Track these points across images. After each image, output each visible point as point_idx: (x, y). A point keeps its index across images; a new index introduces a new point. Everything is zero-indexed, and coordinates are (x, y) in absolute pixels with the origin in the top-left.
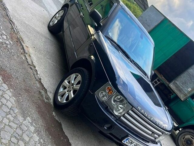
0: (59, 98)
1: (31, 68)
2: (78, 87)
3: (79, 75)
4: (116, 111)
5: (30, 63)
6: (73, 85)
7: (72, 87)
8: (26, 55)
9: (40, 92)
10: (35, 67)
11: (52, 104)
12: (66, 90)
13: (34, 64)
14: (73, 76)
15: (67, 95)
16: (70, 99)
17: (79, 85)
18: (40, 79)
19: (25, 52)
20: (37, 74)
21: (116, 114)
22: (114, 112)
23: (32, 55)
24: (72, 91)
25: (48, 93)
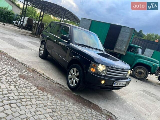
3: (75, 68)
5: (47, 78)
6: (74, 75)
7: (74, 76)
8: (42, 75)
10: (50, 78)
14: (72, 71)
15: (75, 81)
17: (78, 73)
18: (56, 82)
20: (53, 80)
24: (76, 78)
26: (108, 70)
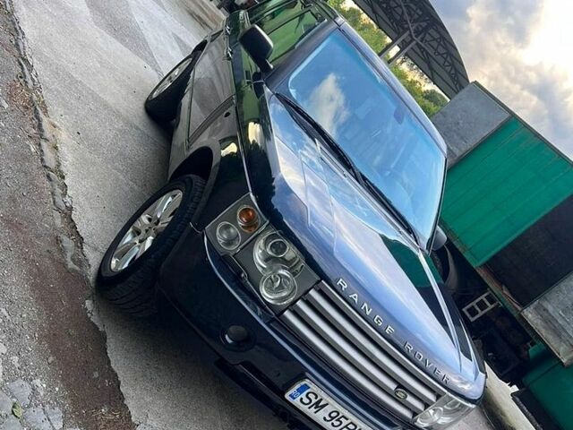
0: (114, 262)
1: (48, 176)
2: (166, 224)
3: (180, 193)
6: (157, 221)
8: (43, 143)
9: (58, 240)
10: (63, 177)
11: (91, 279)
12: (137, 239)
13: (63, 168)
14: (166, 200)
17: (171, 218)
18: (71, 209)
19: (41, 135)
20: (65, 194)
22: (263, 291)
23: (63, 149)
24: (150, 238)
25: (87, 250)
26: (312, 293)
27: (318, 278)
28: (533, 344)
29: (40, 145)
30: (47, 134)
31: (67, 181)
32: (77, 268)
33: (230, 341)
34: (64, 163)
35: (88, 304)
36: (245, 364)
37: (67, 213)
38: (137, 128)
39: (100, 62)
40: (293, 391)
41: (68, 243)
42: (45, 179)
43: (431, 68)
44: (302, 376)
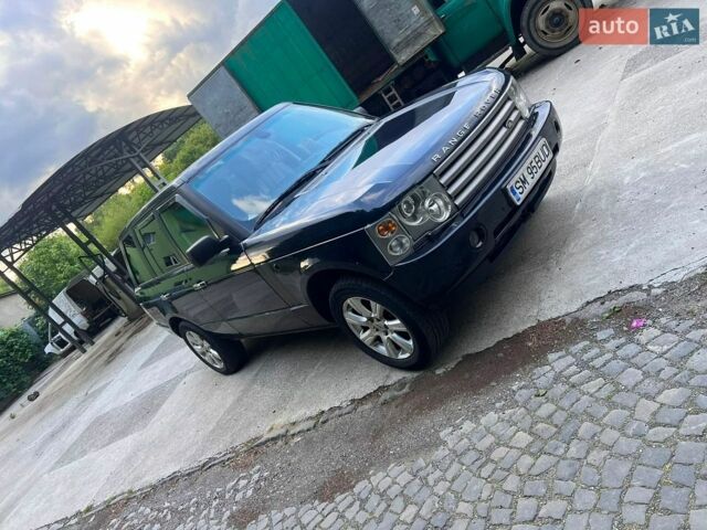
0: (401, 356)
1: (324, 422)
2: (377, 308)
3: (348, 301)
4: (440, 215)
5: (311, 424)
8: (292, 432)
9: (385, 403)
11: (416, 375)
12: (384, 338)
13: (314, 414)
14: (350, 317)
15: (395, 335)
16: (404, 329)
17: (373, 304)
18: (353, 401)
19: (283, 436)
20: (339, 408)
21: (446, 215)
22: (441, 220)
23: (293, 419)
24: (386, 323)
25: (390, 382)
26: (443, 181)
27: (432, 176)
28: (427, 57)
29: (293, 435)
30: (283, 431)
31: (326, 408)
32: (408, 386)
33: (480, 244)
34: (308, 414)
35: (438, 372)
36: (496, 233)
37: (357, 402)
38: (257, 375)
39: (190, 414)
40: (515, 199)
41: (386, 396)
42: (327, 425)
43: (161, 143)
44: (504, 191)
